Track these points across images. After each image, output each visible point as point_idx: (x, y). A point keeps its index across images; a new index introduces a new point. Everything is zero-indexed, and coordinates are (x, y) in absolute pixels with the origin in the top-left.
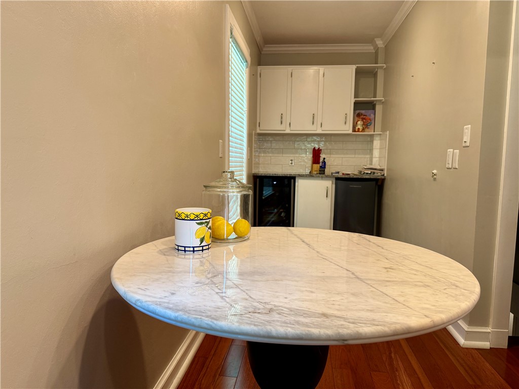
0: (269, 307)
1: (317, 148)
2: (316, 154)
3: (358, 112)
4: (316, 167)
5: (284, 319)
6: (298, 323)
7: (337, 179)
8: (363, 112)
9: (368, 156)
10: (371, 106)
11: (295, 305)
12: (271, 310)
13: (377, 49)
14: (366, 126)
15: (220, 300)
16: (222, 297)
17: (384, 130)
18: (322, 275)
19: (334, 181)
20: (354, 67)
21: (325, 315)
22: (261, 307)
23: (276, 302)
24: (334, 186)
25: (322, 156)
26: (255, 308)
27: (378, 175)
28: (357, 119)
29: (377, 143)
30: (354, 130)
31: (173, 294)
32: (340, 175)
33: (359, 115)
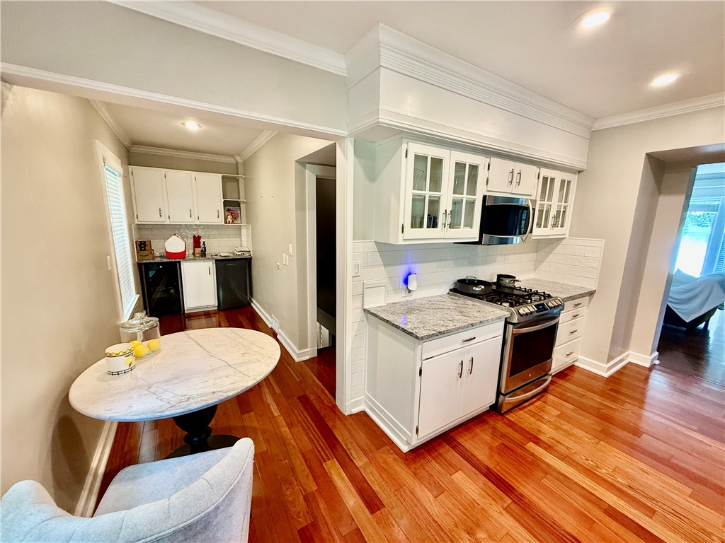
0: (187, 397)
1: (196, 236)
2: (197, 241)
3: (227, 208)
4: (198, 250)
5: (195, 401)
6: (202, 400)
7: (216, 260)
8: (231, 208)
9: (239, 239)
10: (238, 204)
11: (200, 392)
12: (189, 399)
13: (237, 163)
14: (234, 218)
15: (159, 401)
16: (161, 400)
17: (248, 222)
18: (211, 368)
19: (214, 262)
20: (220, 175)
21: (214, 393)
22: (183, 398)
23: (190, 393)
24: (215, 265)
25: (202, 241)
26: (180, 400)
27: (247, 255)
28: (227, 213)
29: (244, 231)
30: (226, 223)
31: (130, 407)
32: (219, 258)
33: (228, 210)
